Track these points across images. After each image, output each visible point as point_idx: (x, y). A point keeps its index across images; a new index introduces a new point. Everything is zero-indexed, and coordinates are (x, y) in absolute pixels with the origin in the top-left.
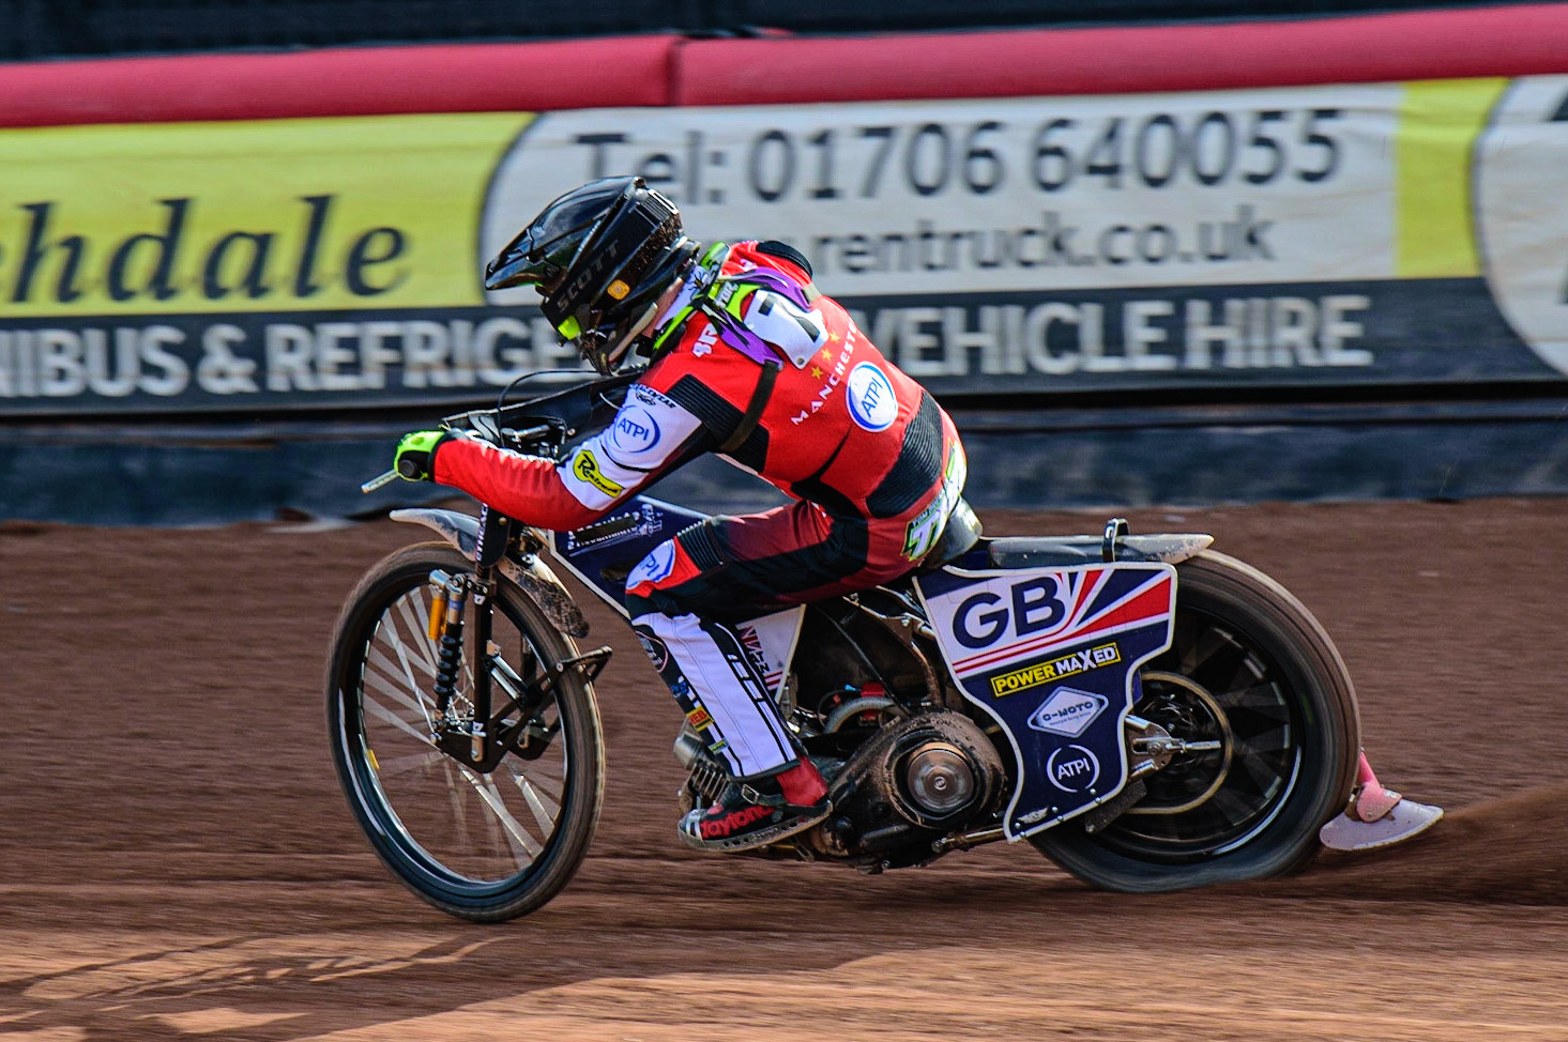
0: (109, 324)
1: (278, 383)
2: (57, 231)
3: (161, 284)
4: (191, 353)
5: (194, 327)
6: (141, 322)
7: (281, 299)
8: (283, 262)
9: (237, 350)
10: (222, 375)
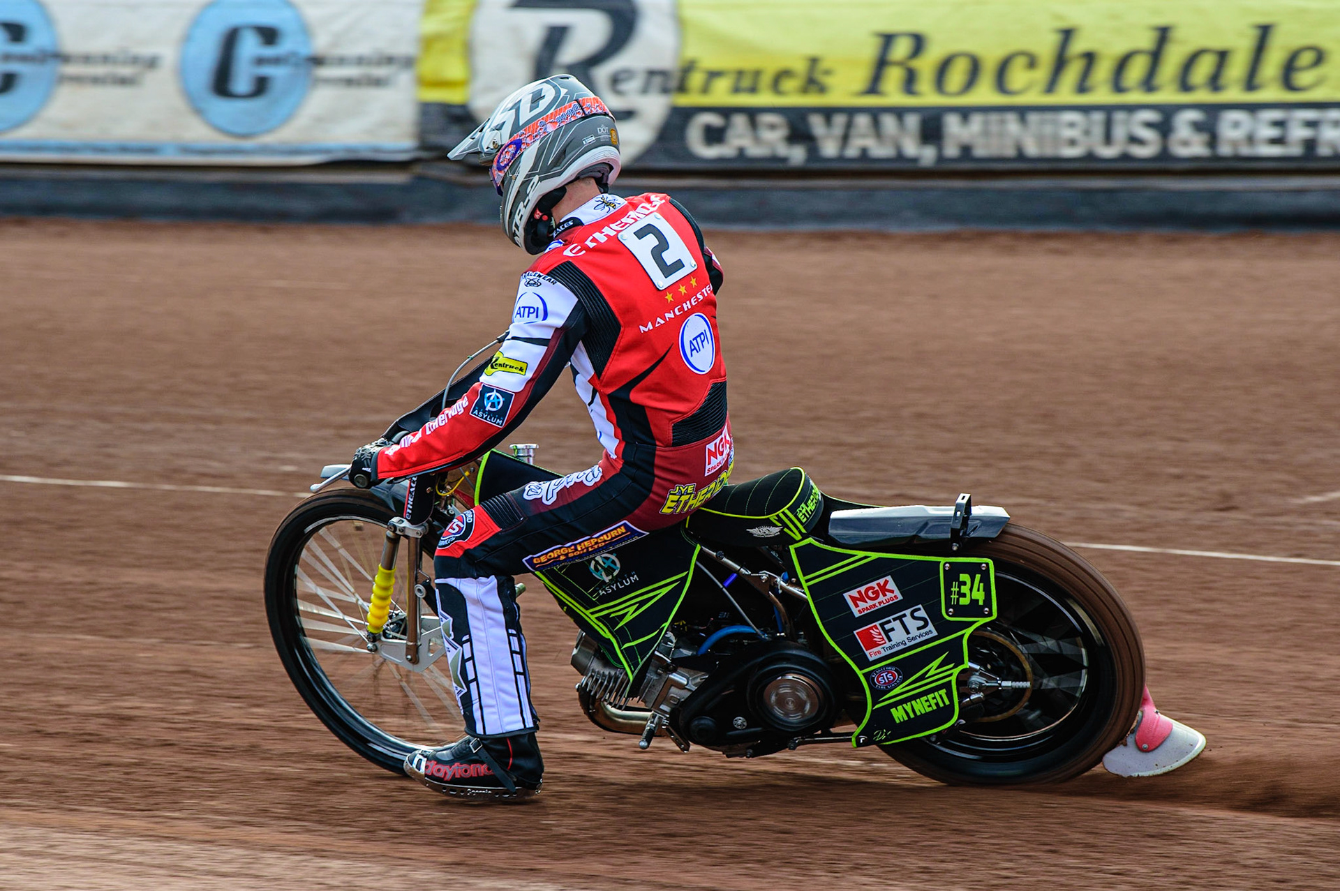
0: (1109, 110)
1: (1225, 150)
2: (1079, 46)
3: (1148, 84)
4: (1164, 128)
5: (1168, 113)
6: (1131, 109)
7: (1233, 94)
8: (1236, 69)
9: (1198, 127)
10: (1185, 143)
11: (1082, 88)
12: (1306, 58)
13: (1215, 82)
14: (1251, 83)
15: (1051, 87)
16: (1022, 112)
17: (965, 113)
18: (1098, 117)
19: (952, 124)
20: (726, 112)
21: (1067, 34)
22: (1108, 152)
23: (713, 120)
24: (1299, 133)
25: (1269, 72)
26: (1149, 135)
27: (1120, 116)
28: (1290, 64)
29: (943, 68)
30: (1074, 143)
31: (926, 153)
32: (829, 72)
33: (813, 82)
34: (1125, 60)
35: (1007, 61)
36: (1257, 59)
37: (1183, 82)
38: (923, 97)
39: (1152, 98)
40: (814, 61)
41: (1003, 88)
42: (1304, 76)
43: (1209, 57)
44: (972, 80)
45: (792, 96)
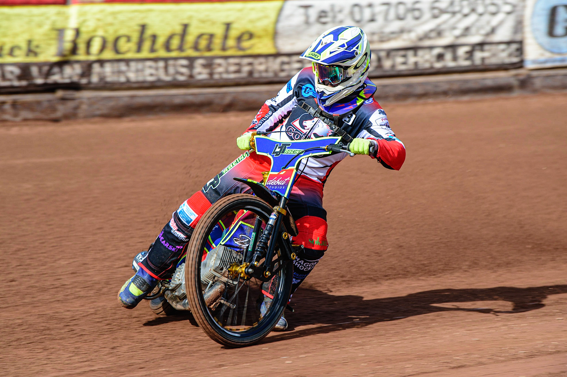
11: (152, 50)
12: (246, 37)
13: (209, 48)
14: (224, 49)
15: (139, 49)
16: (127, 61)
17: (102, 62)
18: (161, 64)
19: (96, 68)
21: (143, 27)
22: (168, 79)
24: (246, 69)
25: (231, 42)
26: (184, 70)
27: (171, 62)
28: (239, 39)
29: (89, 44)
30: (151, 75)
31: (84, 81)
32: (37, 47)
33: (30, 52)
34: (171, 37)
35: (117, 40)
36: (226, 37)
37: (196, 47)
38: (81, 56)
39: (183, 54)
40: (30, 42)
41: (117, 51)
42: (245, 44)
43: (205, 37)
44: (103, 48)
45: (21, 58)
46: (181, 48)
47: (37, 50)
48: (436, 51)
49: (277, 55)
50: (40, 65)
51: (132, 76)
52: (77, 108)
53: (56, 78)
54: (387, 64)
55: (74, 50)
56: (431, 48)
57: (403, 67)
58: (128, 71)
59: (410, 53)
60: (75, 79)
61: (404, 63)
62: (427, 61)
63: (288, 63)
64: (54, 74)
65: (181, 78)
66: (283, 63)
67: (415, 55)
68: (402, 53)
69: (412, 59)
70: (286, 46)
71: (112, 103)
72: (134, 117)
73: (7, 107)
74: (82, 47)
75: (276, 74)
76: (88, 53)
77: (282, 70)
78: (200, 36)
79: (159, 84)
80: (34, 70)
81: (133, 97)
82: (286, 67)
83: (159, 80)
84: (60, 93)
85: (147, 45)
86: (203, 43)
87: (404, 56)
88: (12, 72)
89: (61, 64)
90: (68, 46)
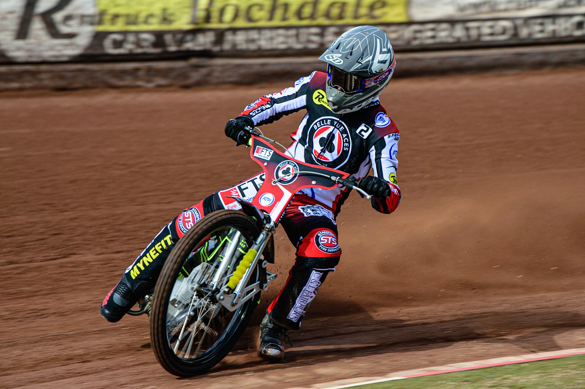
11: (284, 19)
12: (378, 5)
13: (341, 17)
14: (356, 17)
15: (271, 18)
16: (260, 29)
17: (234, 30)
18: (293, 32)
19: (229, 37)
20: (125, 33)
22: (298, 46)
23: (118, 37)
25: (363, 11)
26: (316, 38)
27: (302, 31)
28: (372, 7)
29: (222, 11)
30: (283, 43)
31: (216, 49)
32: (172, 15)
33: (165, 20)
34: (302, 6)
35: (250, 8)
36: (358, 5)
37: (327, 15)
38: (214, 25)
39: (315, 22)
40: (164, 10)
41: (250, 20)
42: (377, 12)
43: (337, 5)
44: (236, 16)
45: (155, 25)
46: (312, 17)
47: (172, 18)
48: (577, 19)
49: (410, 23)
50: (174, 33)
51: (264, 44)
52: (209, 75)
53: (189, 46)
54: (524, 32)
55: (208, 18)
56: (571, 16)
57: (539, 36)
58: (259, 39)
59: (548, 21)
60: (208, 47)
61: (542, 31)
62: (566, 29)
63: (420, 31)
64: (186, 42)
65: (312, 46)
66: (416, 32)
67: (554, 23)
68: (539, 21)
69: (550, 27)
70: (419, 14)
71: (242, 71)
72: (264, 85)
73: (141, 73)
74: (215, 14)
75: (409, 42)
76: (221, 21)
77: (415, 39)
78: (332, 5)
79: (290, 52)
80: (168, 38)
81: (263, 65)
82: (418, 35)
83: (290, 49)
84: (194, 61)
85: (279, 13)
86: (335, 11)
87: (542, 24)
88: (145, 40)
89: (194, 32)
90: (201, 14)
